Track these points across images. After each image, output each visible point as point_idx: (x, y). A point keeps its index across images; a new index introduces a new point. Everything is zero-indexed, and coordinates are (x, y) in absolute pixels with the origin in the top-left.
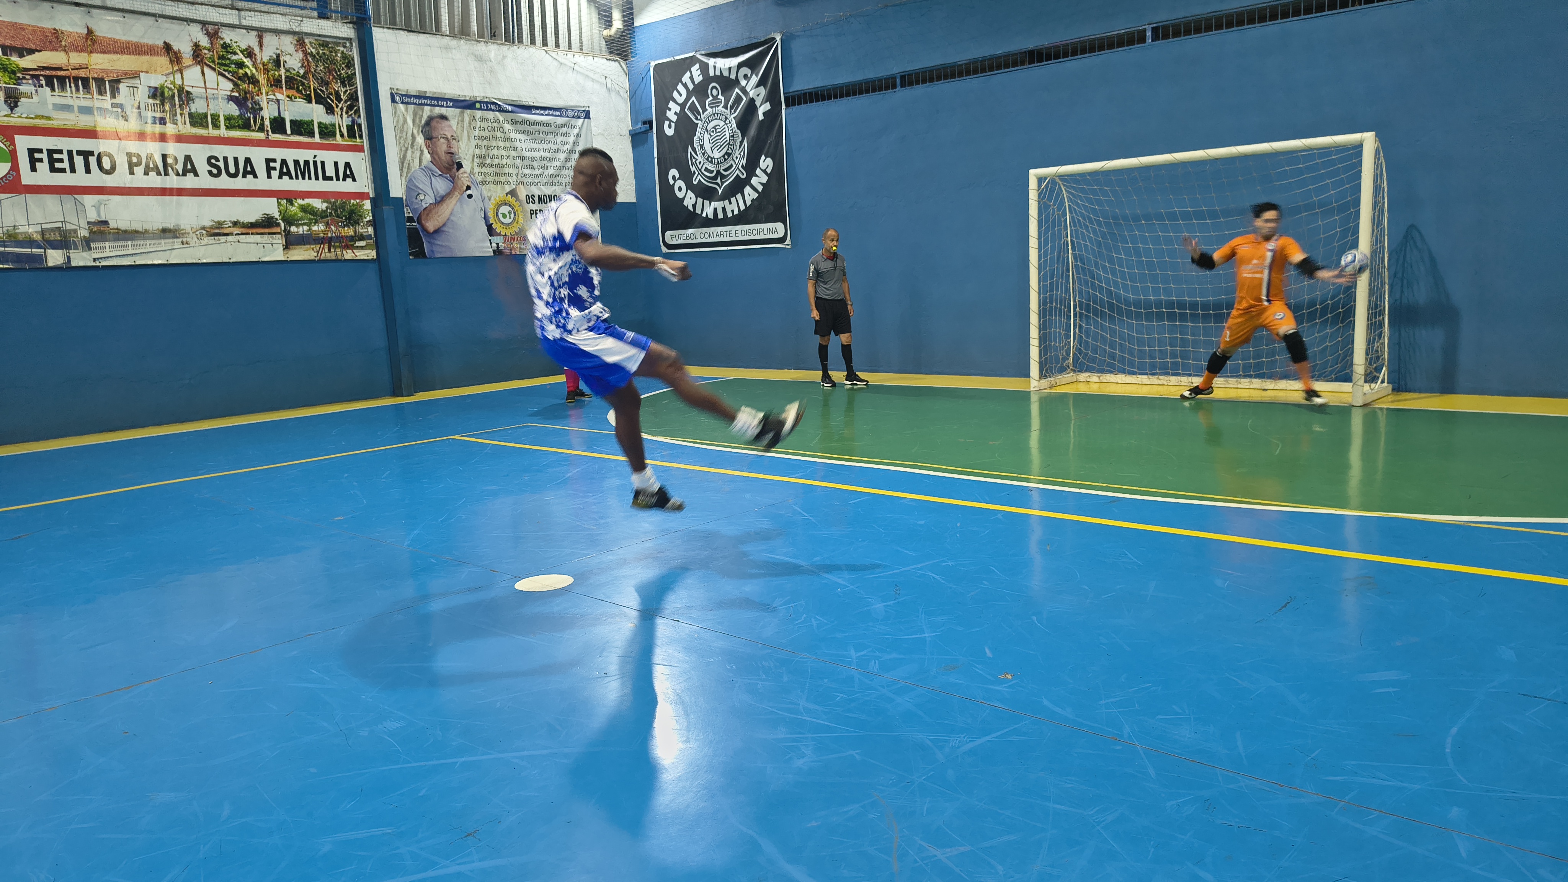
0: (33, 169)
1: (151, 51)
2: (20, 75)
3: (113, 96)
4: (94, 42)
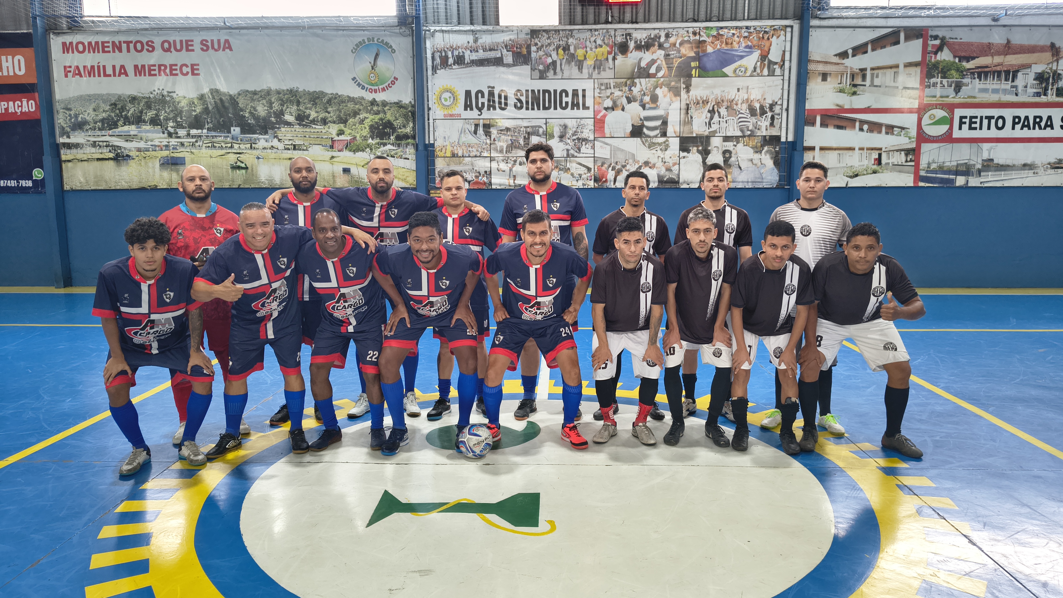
0: (960, 128)
1: (1042, 49)
2: (965, 73)
3: (1013, 81)
4: (1009, 48)
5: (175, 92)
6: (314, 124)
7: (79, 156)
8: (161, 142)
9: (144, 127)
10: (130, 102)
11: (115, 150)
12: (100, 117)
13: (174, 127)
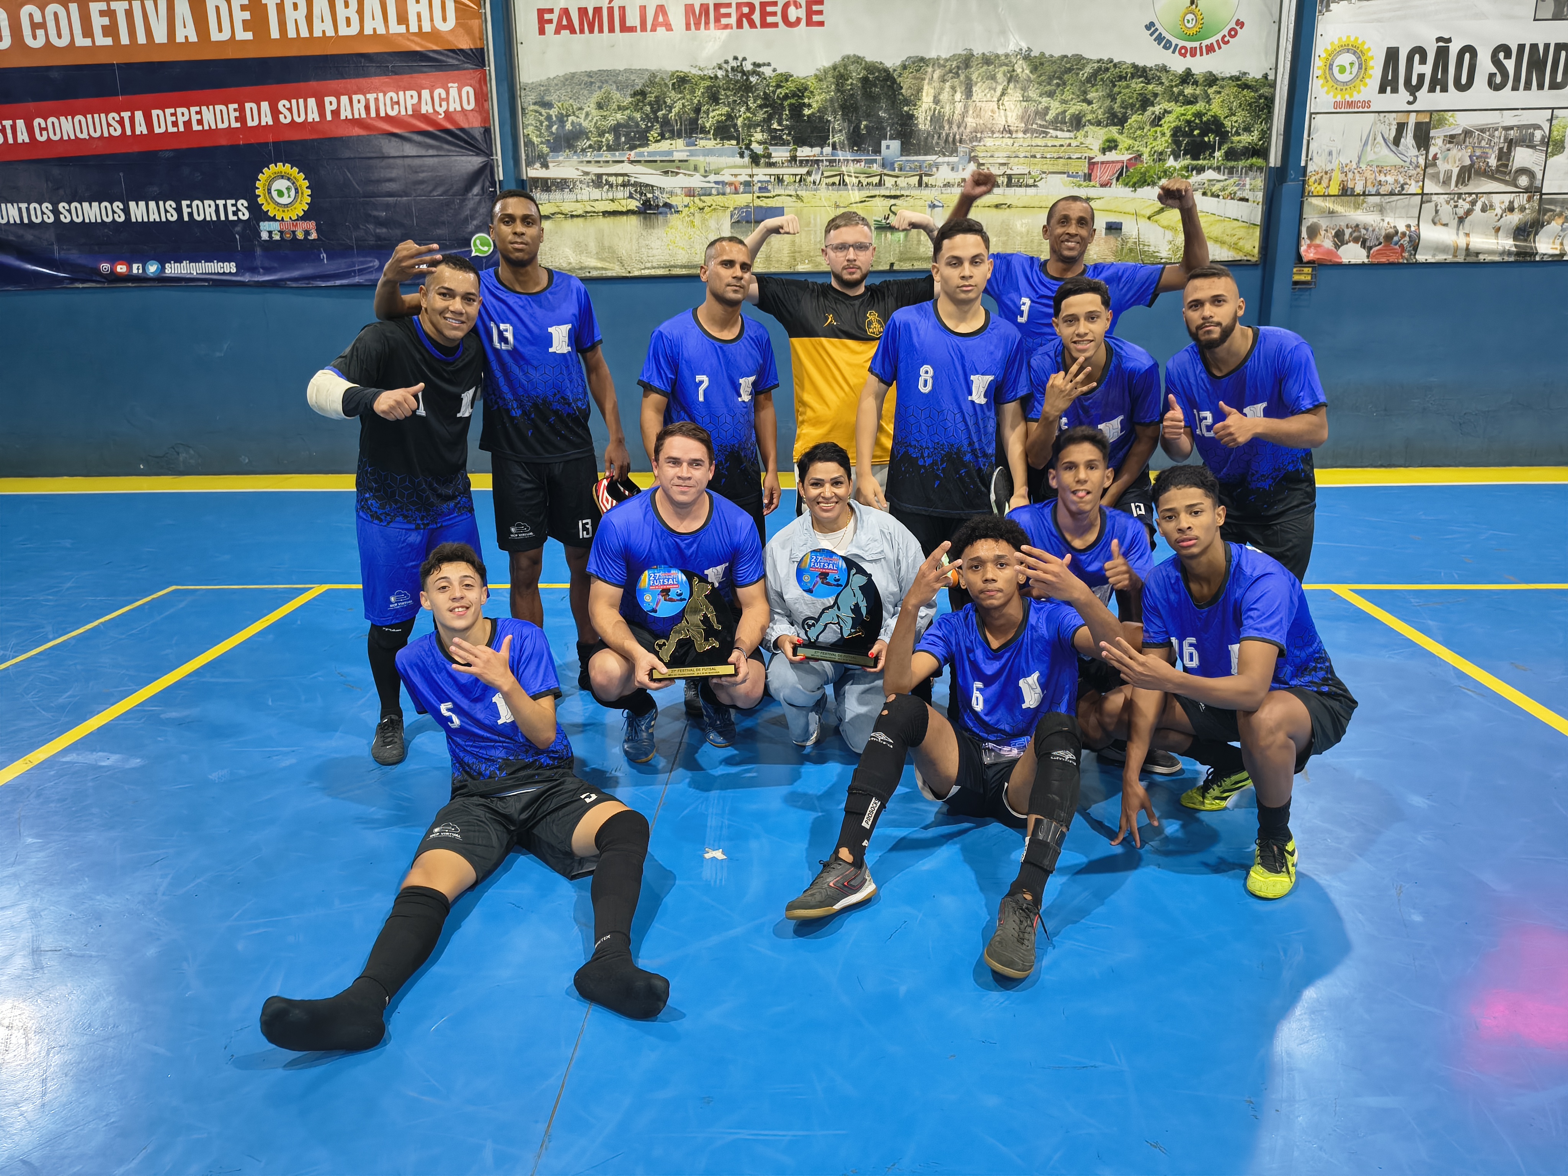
5: (769, 64)
6: (1056, 129)
7: (567, 208)
8: (736, 175)
9: (702, 143)
10: (674, 88)
11: (641, 194)
12: (611, 121)
13: (765, 143)
